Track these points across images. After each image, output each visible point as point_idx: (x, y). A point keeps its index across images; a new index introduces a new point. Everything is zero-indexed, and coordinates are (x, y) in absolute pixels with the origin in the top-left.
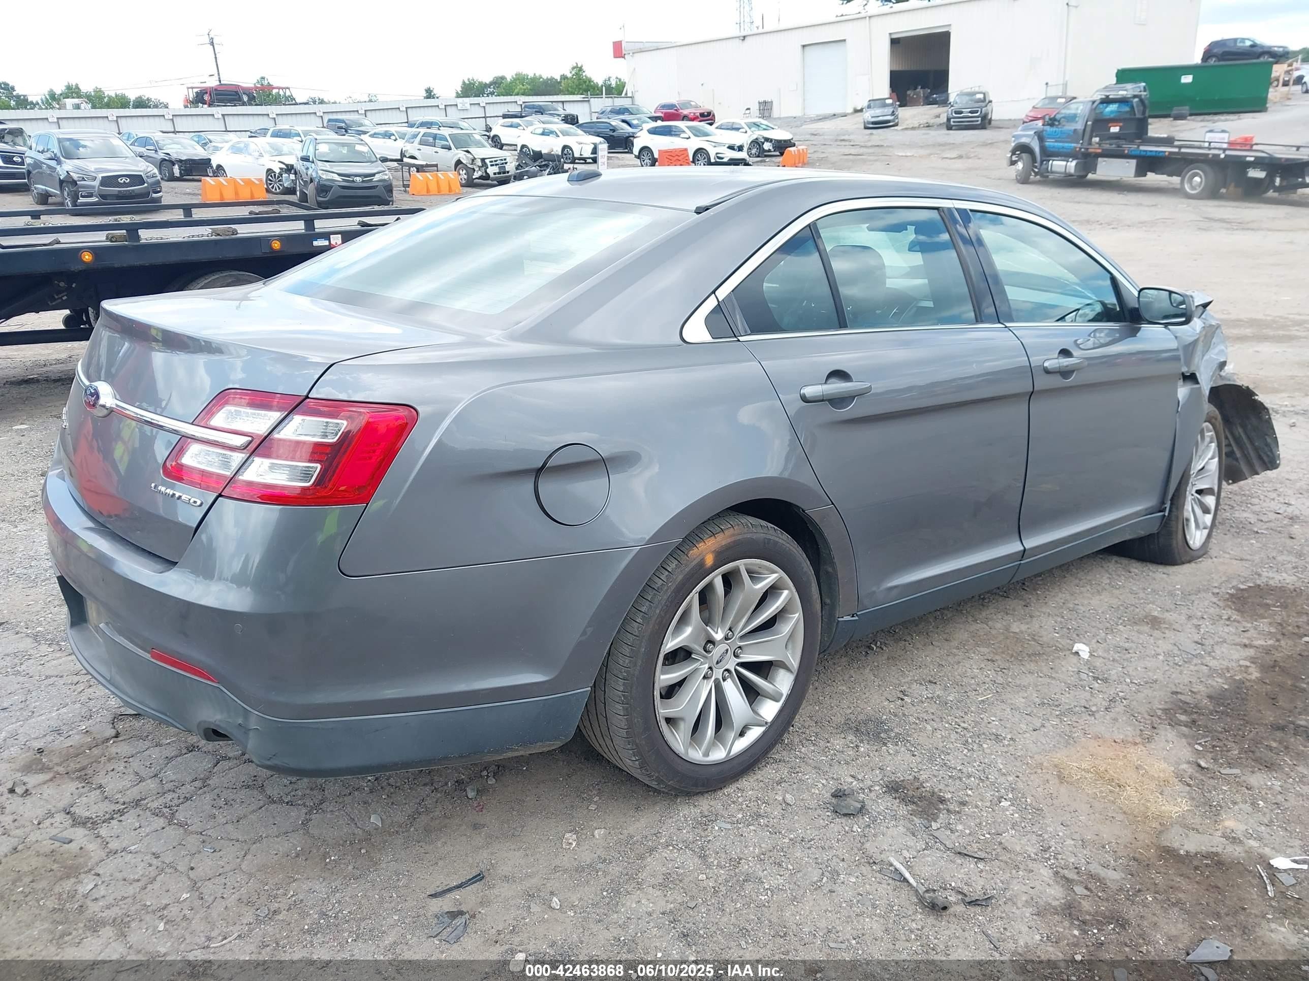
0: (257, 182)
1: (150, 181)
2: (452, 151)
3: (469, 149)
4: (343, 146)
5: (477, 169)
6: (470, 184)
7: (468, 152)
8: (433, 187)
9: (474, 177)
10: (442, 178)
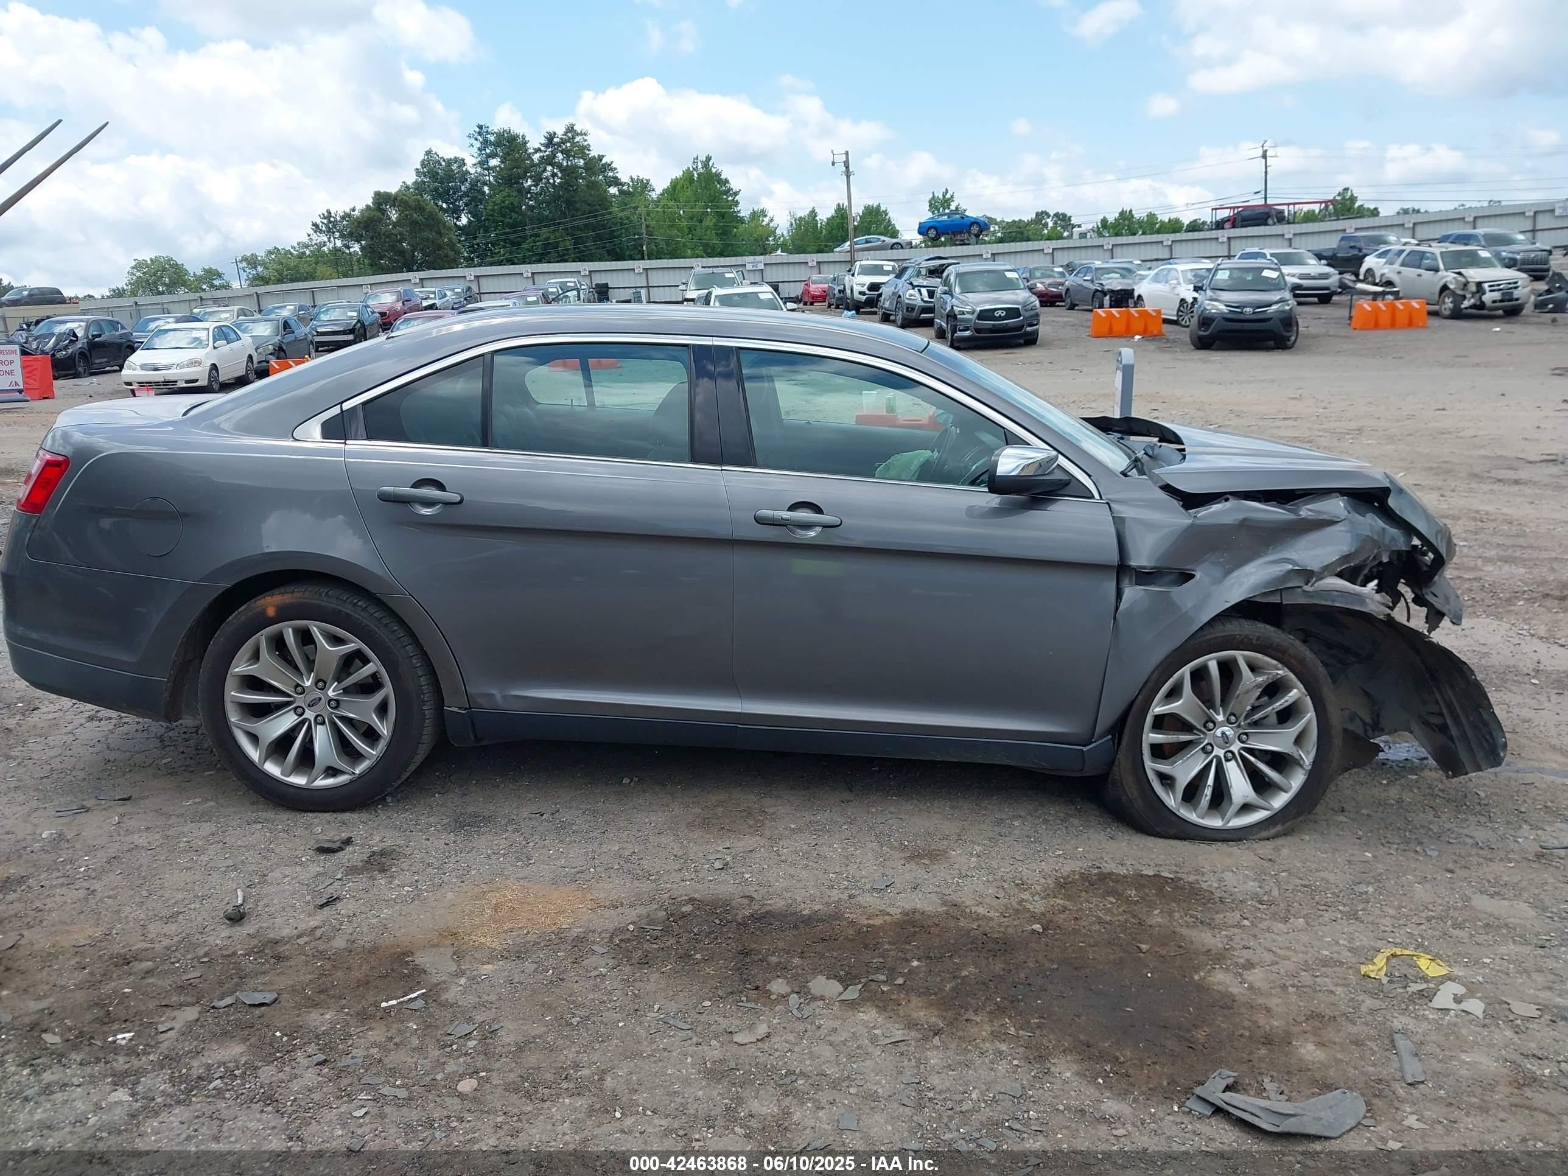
0: (1154, 314)
1: (1027, 314)
2: (1440, 273)
3: (1462, 271)
4: (1247, 272)
5: (1468, 296)
6: (1457, 314)
7: (1460, 274)
8: (1385, 318)
9: (1463, 306)
10: (1401, 307)
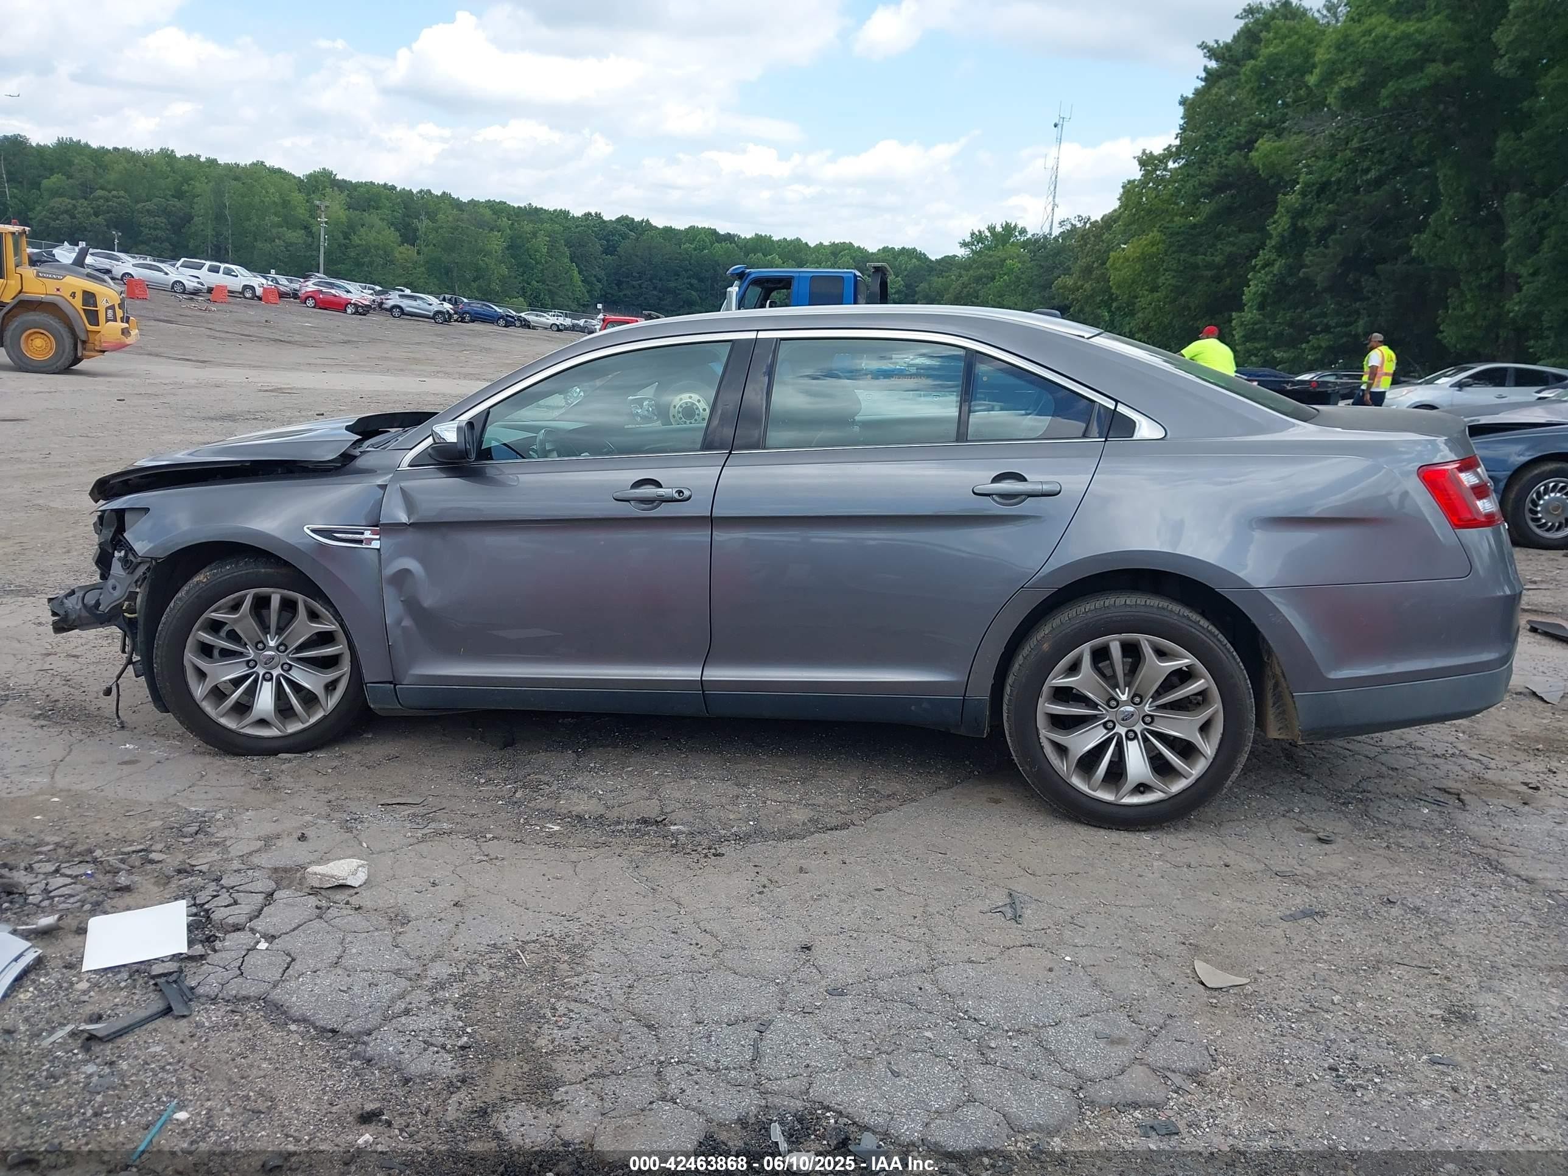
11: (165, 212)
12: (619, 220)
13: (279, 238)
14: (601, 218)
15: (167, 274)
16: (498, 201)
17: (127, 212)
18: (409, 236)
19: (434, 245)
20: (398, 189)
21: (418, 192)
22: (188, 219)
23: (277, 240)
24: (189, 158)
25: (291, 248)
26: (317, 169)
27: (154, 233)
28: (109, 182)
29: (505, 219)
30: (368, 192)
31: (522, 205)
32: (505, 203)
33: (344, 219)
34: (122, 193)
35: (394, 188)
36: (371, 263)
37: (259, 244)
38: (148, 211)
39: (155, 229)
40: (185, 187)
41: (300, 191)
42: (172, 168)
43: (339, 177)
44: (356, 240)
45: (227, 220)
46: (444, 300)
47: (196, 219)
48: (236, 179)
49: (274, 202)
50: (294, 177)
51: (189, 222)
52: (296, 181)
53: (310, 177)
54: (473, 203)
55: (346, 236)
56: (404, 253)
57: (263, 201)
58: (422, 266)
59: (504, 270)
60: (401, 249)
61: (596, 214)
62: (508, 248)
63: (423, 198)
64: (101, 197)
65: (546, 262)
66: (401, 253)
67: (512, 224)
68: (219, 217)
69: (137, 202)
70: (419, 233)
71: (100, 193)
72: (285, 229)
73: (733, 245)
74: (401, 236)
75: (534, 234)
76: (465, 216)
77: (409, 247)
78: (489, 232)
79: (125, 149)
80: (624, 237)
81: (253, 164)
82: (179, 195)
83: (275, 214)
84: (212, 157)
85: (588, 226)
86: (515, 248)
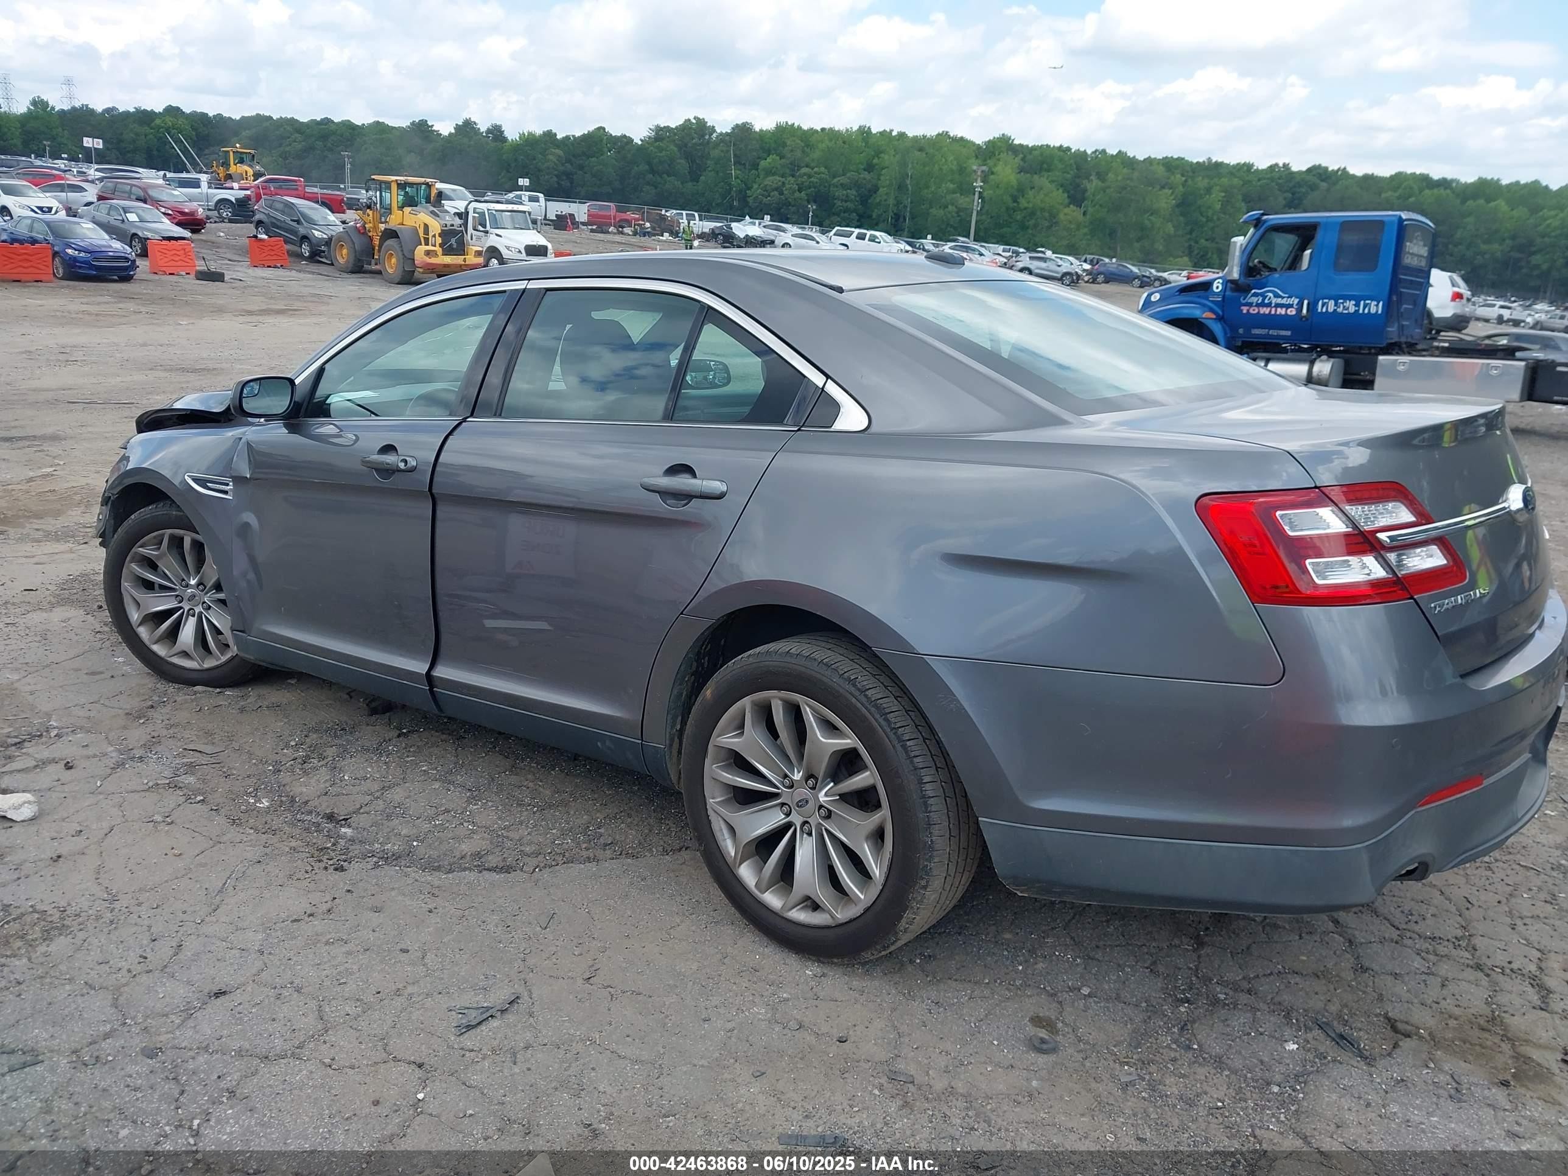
11: (857, 185)
12: (1309, 170)
13: (953, 204)
14: (1290, 169)
15: (818, 243)
16: (1175, 157)
17: (825, 187)
18: (1077, 197)
19: (1101, 206)
20: (1073, 151)
21: (1093, 153)
22: (875, 190)
23: (950, 207)
24: (883, 133)
25: (961, 214)
26: (997, 136)
27: (845, 205)
28: (813, 160)
29: (1179, 176)
30: (1042, 154)
31: (1201, 160)
32: (1183, 159)
33: (1014, 183)
34: (822, 169)
35: (1069, 149)
36: (1035, 226)
37: (933, 211)
38: (842, 184)
39: (846, 201)
40: (875, 161)
41: (977, 157)
42: (867, 143)
43: (1016, 142)
44: (1023, 203)
45: (908, 190)
46: (1085, 261)
47: (881, 190)
48: (921, 150)
49: (952, 170)
50: (973, 144)
51: (875, 193)
52: (975, 148)
53: (989, 143)
54: (1149, 161)
55: (1015, 200)
56: (1070, 214)
57: (941, 169)
58: (1085, 227)
59: (1170, 228)
60: (1066, 210)
61: (1284, 165)
62: (1178, 206)
63: (1097, 157)
64: (805, 174)
65: (1219, 219)
66: (1065, 214)
67: (1186, 181)
68: (901, 187)
69: (834, 177)
70: (1087, 194)
71: (804, 170)
72: (958, 195)
73: (1448, 191)
74: (1069, 197)
75: (1208, 190)
76: (1136, 174)
77: (1075, 208)
78: (1160, 190)
79: (831, 129)
80: (1313, 187)
81: (939, 135)
82: (870, 168)
83: (952, 181)
84: (903, 131)
85: (1272, 179)
86: (1186, 205)
